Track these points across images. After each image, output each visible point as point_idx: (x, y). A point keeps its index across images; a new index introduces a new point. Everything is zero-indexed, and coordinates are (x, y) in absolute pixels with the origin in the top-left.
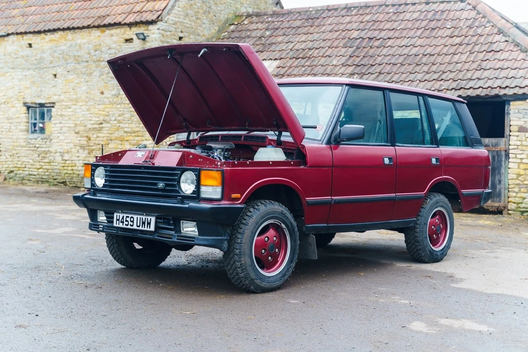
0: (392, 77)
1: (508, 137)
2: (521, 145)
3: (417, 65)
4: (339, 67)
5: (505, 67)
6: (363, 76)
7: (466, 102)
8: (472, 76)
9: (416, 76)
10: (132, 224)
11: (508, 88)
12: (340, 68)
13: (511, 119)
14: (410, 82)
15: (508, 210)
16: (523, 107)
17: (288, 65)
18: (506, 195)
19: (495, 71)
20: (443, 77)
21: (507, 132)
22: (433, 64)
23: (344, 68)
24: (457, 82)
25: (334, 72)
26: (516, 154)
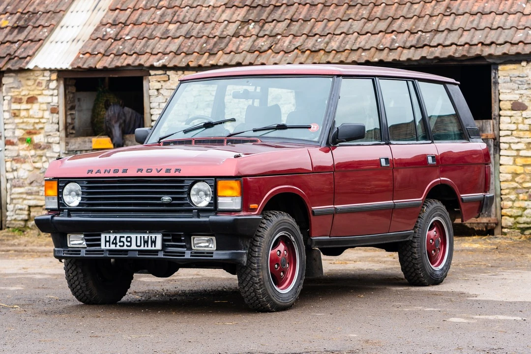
0: (313, 27)
1: (497, 118)
2: (517, 129)
3: (350, 6)
4: (220, 10)
5: (487, 10)
6: (264, 24)
7: (459, 83)
8: (438, 25)
9: (351, 25)
10: (129, 244)
11: (493, 45)
12: (223, 12)
13: (501, 91)
14: (343, 35)
15: (502, 228)
16: (517, 73)
17: (131, 6)
18: (498, 205)
19: (471, 18)
20: (395, 26)
21: (495, 111)
22: (375, 5)
23: (228, 11)
24: (417, 36)
25: (214, 19)
26: (510, 143)
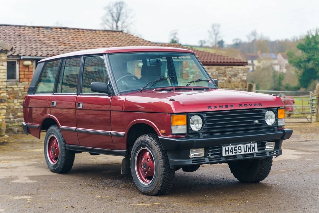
10: (240, 151)
